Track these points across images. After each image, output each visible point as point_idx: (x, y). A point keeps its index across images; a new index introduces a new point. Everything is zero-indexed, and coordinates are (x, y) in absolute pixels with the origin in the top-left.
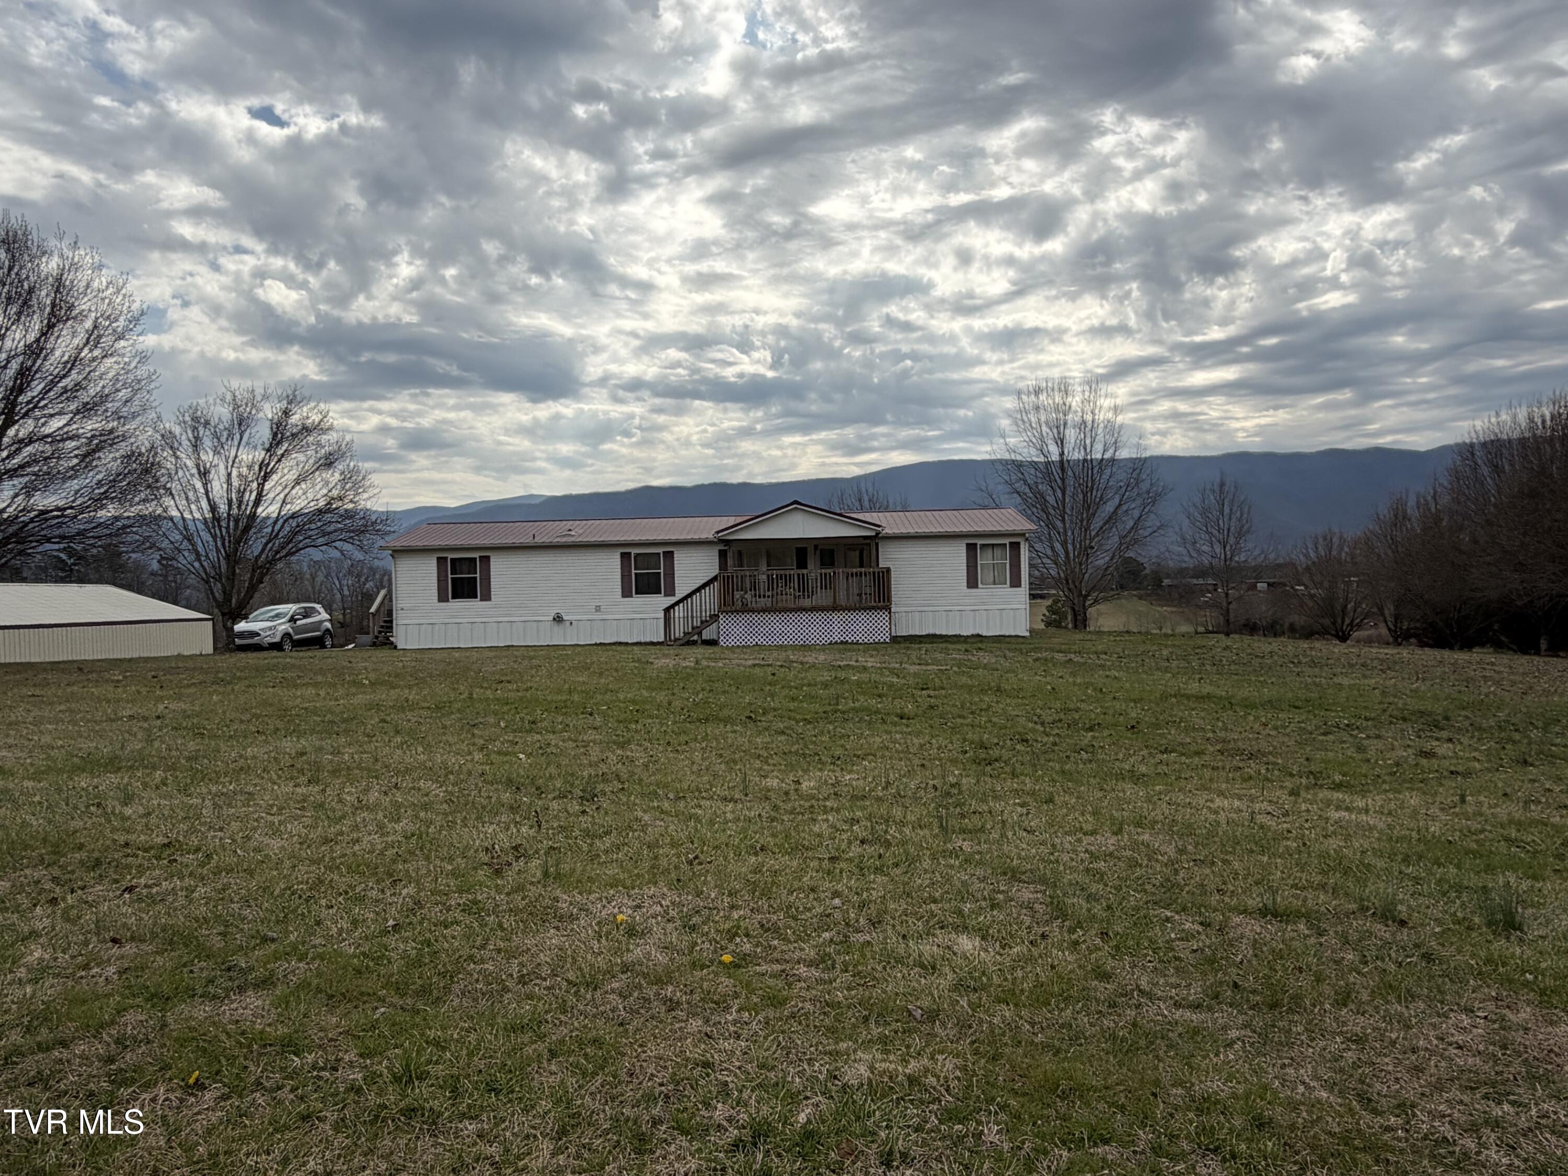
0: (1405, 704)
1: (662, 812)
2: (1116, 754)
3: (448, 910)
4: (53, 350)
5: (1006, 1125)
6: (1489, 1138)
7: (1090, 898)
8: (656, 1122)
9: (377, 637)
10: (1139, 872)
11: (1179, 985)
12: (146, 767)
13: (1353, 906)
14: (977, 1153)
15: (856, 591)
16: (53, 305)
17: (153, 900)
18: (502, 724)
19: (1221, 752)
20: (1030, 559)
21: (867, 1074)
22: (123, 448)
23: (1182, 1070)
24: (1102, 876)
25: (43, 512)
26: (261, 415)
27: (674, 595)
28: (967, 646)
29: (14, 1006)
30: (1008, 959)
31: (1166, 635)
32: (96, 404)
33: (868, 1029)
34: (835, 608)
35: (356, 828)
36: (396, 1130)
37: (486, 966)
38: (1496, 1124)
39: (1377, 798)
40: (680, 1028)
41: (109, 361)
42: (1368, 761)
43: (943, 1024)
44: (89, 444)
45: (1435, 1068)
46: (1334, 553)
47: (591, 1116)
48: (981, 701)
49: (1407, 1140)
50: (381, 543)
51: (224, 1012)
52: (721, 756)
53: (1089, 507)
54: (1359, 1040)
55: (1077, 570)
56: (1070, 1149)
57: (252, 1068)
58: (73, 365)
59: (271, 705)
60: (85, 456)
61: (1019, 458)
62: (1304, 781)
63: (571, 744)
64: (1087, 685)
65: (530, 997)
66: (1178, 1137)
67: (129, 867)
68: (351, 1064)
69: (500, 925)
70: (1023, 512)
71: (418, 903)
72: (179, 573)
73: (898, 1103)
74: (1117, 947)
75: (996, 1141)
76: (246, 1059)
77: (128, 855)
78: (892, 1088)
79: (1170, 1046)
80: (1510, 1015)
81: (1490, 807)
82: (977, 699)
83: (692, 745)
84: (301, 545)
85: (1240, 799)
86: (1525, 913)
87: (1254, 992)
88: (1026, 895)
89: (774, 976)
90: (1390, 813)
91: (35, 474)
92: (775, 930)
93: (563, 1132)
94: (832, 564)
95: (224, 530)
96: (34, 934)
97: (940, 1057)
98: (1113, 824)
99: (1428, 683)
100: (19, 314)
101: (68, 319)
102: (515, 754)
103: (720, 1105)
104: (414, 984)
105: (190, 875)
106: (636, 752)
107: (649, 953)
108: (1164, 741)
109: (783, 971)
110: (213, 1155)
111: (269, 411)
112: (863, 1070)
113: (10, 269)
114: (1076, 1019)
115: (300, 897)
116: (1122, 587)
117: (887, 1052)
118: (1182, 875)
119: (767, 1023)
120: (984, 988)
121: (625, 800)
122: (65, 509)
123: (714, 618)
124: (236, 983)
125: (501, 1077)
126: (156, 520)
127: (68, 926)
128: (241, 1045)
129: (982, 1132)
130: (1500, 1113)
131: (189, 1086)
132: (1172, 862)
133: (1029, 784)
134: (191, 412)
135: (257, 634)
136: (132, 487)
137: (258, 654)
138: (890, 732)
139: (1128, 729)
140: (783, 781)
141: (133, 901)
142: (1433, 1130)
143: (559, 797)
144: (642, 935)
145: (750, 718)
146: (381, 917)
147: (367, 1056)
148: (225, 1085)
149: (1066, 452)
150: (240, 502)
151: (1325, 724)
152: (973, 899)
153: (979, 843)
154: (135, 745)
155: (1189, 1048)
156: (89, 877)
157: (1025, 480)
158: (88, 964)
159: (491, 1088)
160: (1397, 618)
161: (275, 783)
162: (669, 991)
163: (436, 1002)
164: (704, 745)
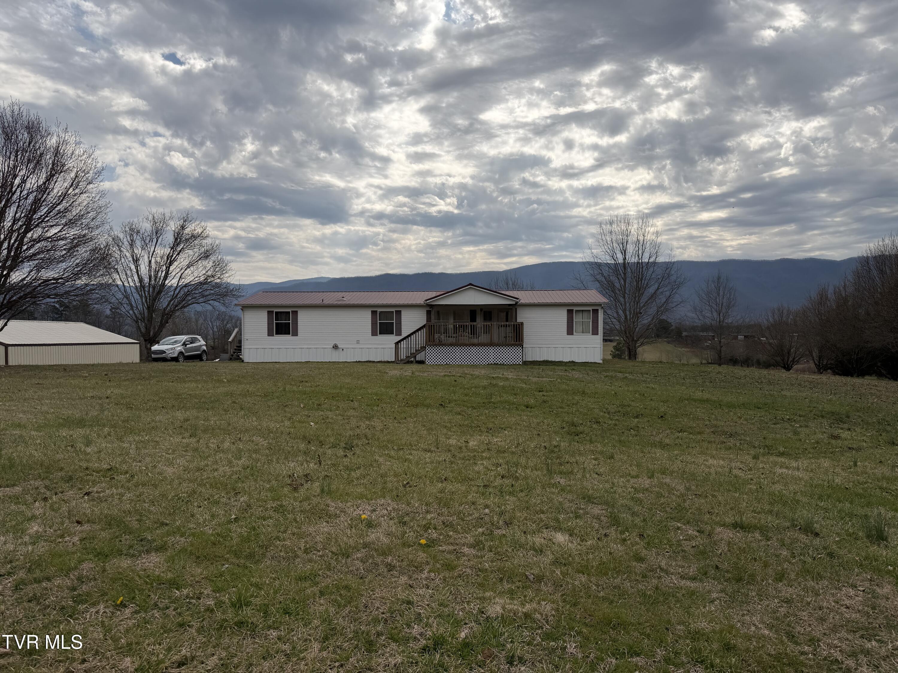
0: (823, 408)
1: (390, 457)
2: (652, 432)
3: (266, 510)
4: (52, 189)
5: (580, 643)
6: (863, 660)
7: (634, 514)
8: (379, 634)
9: (232, 355)
10: (662, 500)
11: (683, 567)
12: (100, 426)
13: (788, 524)
14: (563, 658)
15: (503, 335)
16: (53, 164)
17: (100, 500)
18: (302, 406)
19: (713, 432)
20: (604, 319)
21: (501, 611)
22: (91, 246)
23: (684, 615)
24: (641, 502)
25: (46, 281)
26: (169, 228)
27: (401, 335)
28: (567, 368)
29: (22, 557)
30: (585, 548)
31: (683, 365)
32: (76, 220)
33: (502, 585)
34: (491, 344)
35: (216, 462)
36: (232, 634)
37: (286, 543)
38: (867, 653)
39: (804, 462)
40: (395, 581)
41: (84, 196)
42: (800, 440)
43: (546, 584)
44: (72, 242)
45: (832, 619)
46: (784, 319)
47: (342, 630)
48: (573, 399)
49: (814, 660)
50: (236, 302)
51: (138, 564)
52: (424, 426)
53: (640, 290)
54: (788, 601)
55: (632, 326)
56: (617, 659)
57: (153, 596)
58: (64, 198)
59: (171, 392)
60: (70, 249)
61: (599, 261)
62: (762, 450)
63: (340, 418)
64: (636, 392)
65: (310, 561)
66: (680, 653)
67: (88, 481)
68: (208, 596)
69: (295, 520)
70: (601, 292)
71: (249, 506)
72: (122, 317)
73: (518, 629)
74: (648, 544)
75: (574, 652)
76: (149, 591)
77: (88, 475)
78: (515, 620)
79: (677, 601)
80: (878, 590)
81: (871, 469)
82: (570, 398)
83: (409, 419)
84: (190, 302)
85: (723, 460)
86: (889, 531)
87: (727, 572)
88: (596, 511)
89: (449, 552)
90: (812, 471)
91: (42, 259)
92: (451, 526)
93: (326, 638)
94: (490, 319)
95: (147, 293)
96: (34, 517)
97: (543, 603)
98: (648, 472)
99: (837, 396)
100: (34, 168)
101: (61, 172)
102: (308, 423)
103: (416, 626)
104: (245, 551)
105: (122, 487)
106: (377, 423)
107: (379, 538)
108: (680, 426)
109: (455, 550)
110: (129, 644)
111: (173, 226)
112: (498, 609)
113: (29, 144)
114: (623, 584)
115: (183, 501)
116: (658, 336)
117: (512, 599)
118: (688, 503)
119: (444, 580)
120: (570, 564)
121: (369, 449)
122: (58, 279)
123: (423, 348)
124: (145, 548)
125: (292, 606)
126: (108, 286)
127: (53, 513)
128: (147, 583)
129: (566, 647)
130: (870, 647)
131: (117, 605)
132: (682, 495)
133: (600, 447)
134: (129, 225)
135: (164, 352)
136: (96, 267)
137: (163, 364)
138: (521, 415)
139: (659, 418)
140: (459, 441)
141: (89, 500)
142: (830, 655)
143: (332, 447)
144: (375, 527)
145: (442, 405)
146: (228, 513)
147: (217, 592)
148: (137, 605)
149: (627, 258)
150: (156, 277)
151: (775, 418)
152: (566, 512)
153: (570, 480)
154: (94, 413)
155: (688, 603)
156: (66, 486)
157: (602, 274)
158: (63, 535)
159: (286, 612)
160: (820, 357)
161: (171, 436)
162: (389, 559)
163: (257, 562)
164: (415, 419)
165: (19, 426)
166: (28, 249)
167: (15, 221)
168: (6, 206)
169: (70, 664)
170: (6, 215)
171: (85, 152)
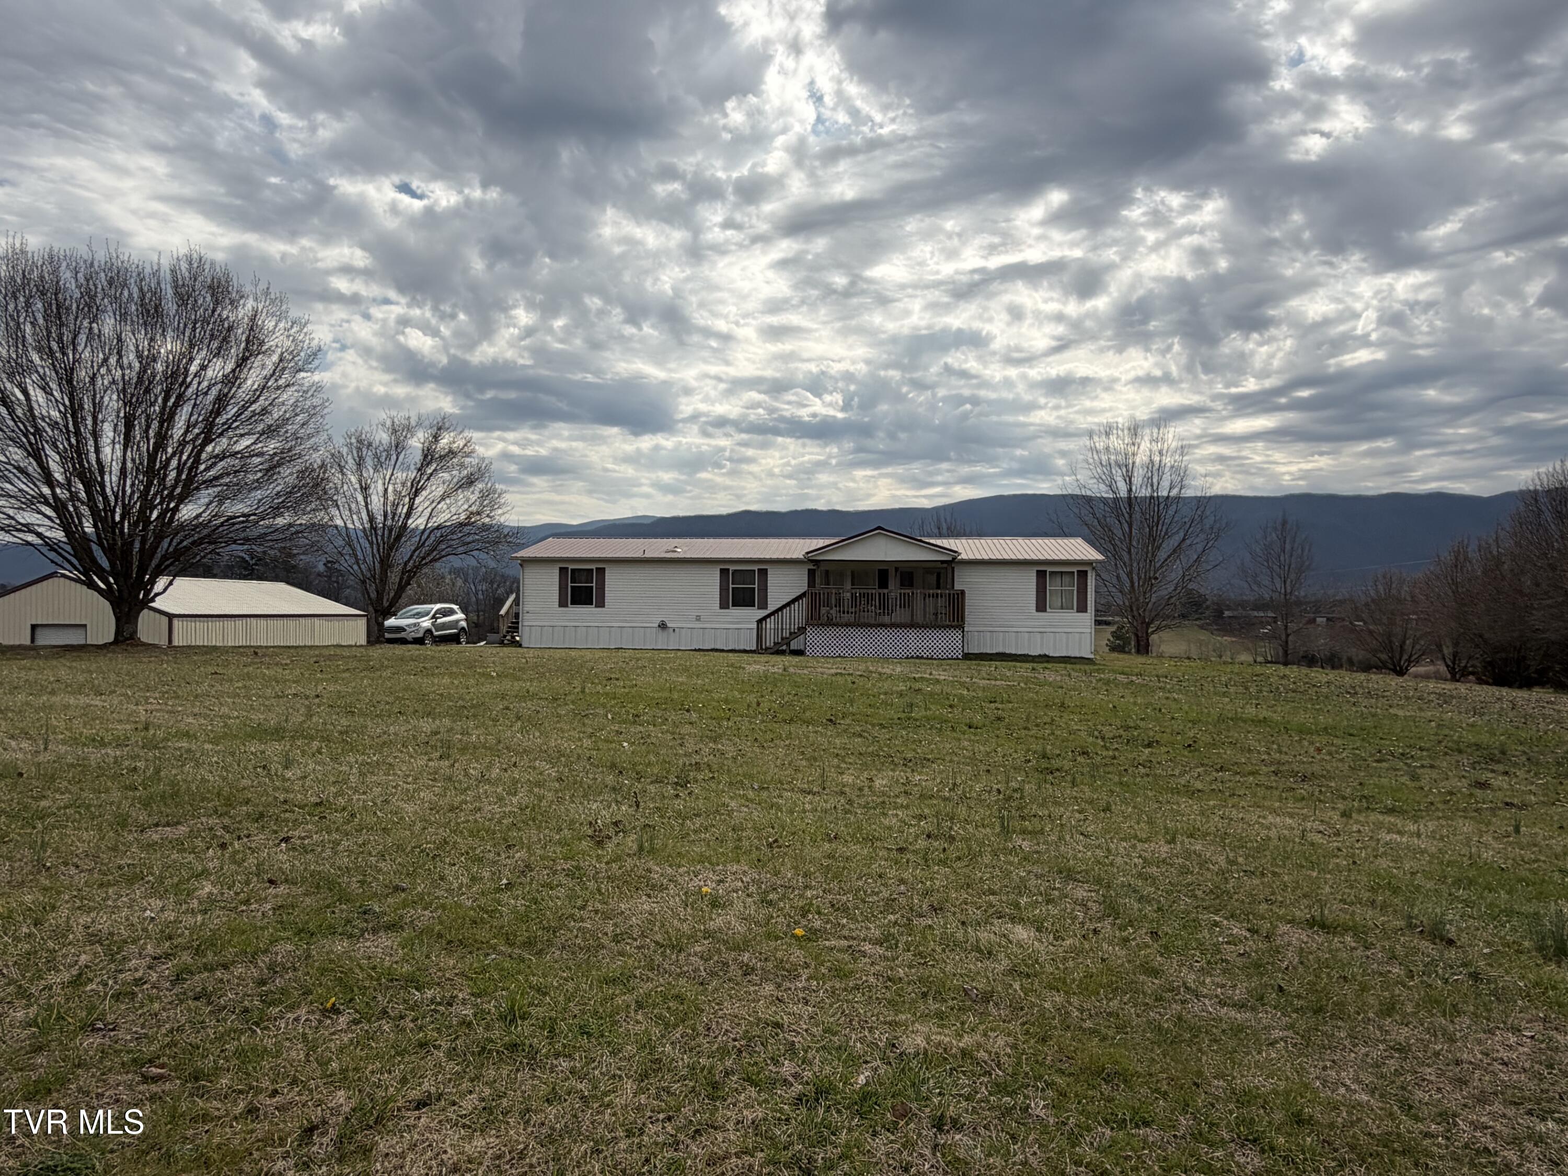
0: (1460, 737)
1: (747, 800)
2: (1173, 770)
3: (555, 874)
4: (246, 379)
5: (1053, 1101)
6: (1532, 1152)
7: (1141, 899)
8: (728, 1073)
9: (505, 636)
10: (1190, 878)
11: (1223, 986)
12: (305, 738)
13: (1401, 923)
14: (1023, 1124)
15: (932, 611)
16: (248, 341)
17: (305, 850)
18: (610, 716)
19: (1275, 773)
20: (1097, 587)
21: (923, 1044)
22: (298, 466)
23: (1224, 1064)
24: (1154, 880)
25: (231, 518)
26: (415, 439)
27: (766, 608)
28: (1035, 665)
29: (187, 932)
30: (1060, 950)
31: (1226, 663)
32: (278, 427)
33: (925, 1003)
34: (912, 625)
35: (478, 798)
36: (500, 1061)
37: (584, 925)
38: (1540, 1140)
39: (1429, 824)
40: (755, 992)
41: (290, 390)
42: (1422, 788)
43: (997, 1005)
44: (271, 460)
45: (1479, 1081)
46: (1394, 592)
47: (671, 1063)
48: (1045, 715)
49: (1447, 1148)
50: (512, 554)
51: (359, 949)
52: (803, 753)
53: (1154, 540)
54: (1402, 1050)
55: (1141, 598)
56: (1112, 1129)
57: (380, 999)
58: (261, 392)
59: (412, 690)
60: (268, 470)
61: (1089, 493)
62: (1356, 804)
63: (669, 736)
64: (1147, 705)
65: (622, 954)
66: (1217, 1125)
67: (287, 820)
68: (464, 1001)
69: (599, 890)
70: (1090, 543)
71: (528, 866)
72: (341, 575)
73: (951, 1074)
74: (1166, 947)
75: (1042, 1114)
76: (375, 990)
77: (286, 811)
78: (946, 1059)
79: (1214, 1041)
80: (1558, 1037)
81: (1545, 838)
82: (1041, 713)
83: (777, 742)
84: (443, 553)
85: (1292, 817)
87: (1299, 997)
88: (1081, 893)
89: (841, 950)
90: (1442, 838)
91: (226, 485)
92: (845, 910)
93: (644, 1076)
94: (911, 585)
95: (379, 538)
96: (205, 873)
97: (992, 1034)
98: (1167, 833)
99: (1485, 718)
100: (219, 348)
101: (258, 354)
102: (620, 743)
103: (787, 1062)
104: (522, 935)
105: (337, 830)
106: (726, 746)
107: (729, 923)
108: (1219, 760)
109: (850, 947)
110: (344, 1071)
111: (421, 437)
112: (920, 1040)
113: (213, 312)
114: (1123, 1009)
115: (428, 855)
116: (1183, 616)
117: (943, 1026)
118: (1232, 884)
119: (833, 992)
120: (1036, 975)
121: (714, 787)
122: (250, 515)
123: (802, 630)
124: (370, 925)
125: (593, 1023)
126: (323, 527)
127: (234, 867)
128: (371, 977)
129: (1029, 1106)
130: (1544, 1129)
131: (327, 1010)
132: (1222, 872)
133: (1088, 793)
134: (357, 434)
135: (404, 630)
136: (305, 498)
137: (404, 647)
138: (959, 740)
139: (1185, 747)
140: (857, 778)
141: (288, 850)
142: (1474, 1140)
143: (656, 782)
144: (724, 907)
145: (831, 720)
146: (496, 876)
147: (479, 995)
148: (357, 1011)
149: (1134, 488)
150: (394, 514)
151: (1380, 752)
152: (1031, 894)
153: (1038, 844)
154: (297, 718)
155: (1232, 1044)
156: (253, 827)
157: (1094, 514)
158: (248, 900)
159: (584, 1031)
160: (1455, 655)
161: (412, 757)
162: (746, 957)
163: (540, 953)
164: (787, 742)
165: (187, 735)
166: (207, 469)
167: (189, 426)
168: (177, 405)
169: (255, 1095)
170: (177, 418)
171: (293, 323)
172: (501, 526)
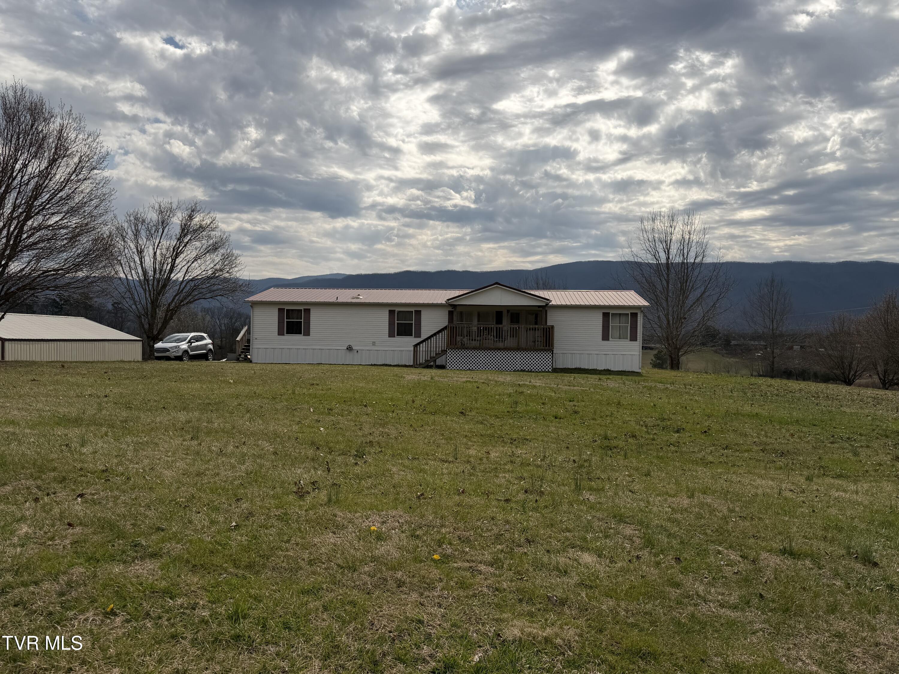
0: (887, 427)
1: (404, 466)
2: (694, 448)
3: (269, 518)
4: (55, 174)
5: (606, 672)
7: (670, 536)
8: (385, 654)
9: (240, 355)
10: (703, 522)
11: (723, 594)
12: (97, 425)
13: (843, 552)
15: (532, 339)
16: (56, 148)
17: (94, 503)
18: (312, 410)
19: (763, 451)
20: (644, 324)
21: (519, 634)
22: (93, 235)
23: (722, 646)
24: (679, 523)
25: (45, 272)
26: (176, 218)
27: (420, 337)
28: (601, 376)
29: (9, 559)
30: (614, 570)
32: (78, 208)
33: (521, 606)
34: (518, 349)
35: (217, 466)
36: (227, 647)
37: (289, 553)
39: (865, 485)
40: (405, 598)
41: (87, 182)
42: (861, 461)
43: (570, 607)
44: (74, 232)
46: (845, 328)
47: (345, 648)
48: (607, 410)
51: (131, 571)
52: (443, 435)
53: (684, 292)
54: (840, 636)
55: (674, 332)
57: (145, 605)
58: (66, 184)
59: (173, 392)
60: (71, 239)
61: (640, 260)
62: (816, 472)
63: (352, 423)
64: (677, 404)
65: (314, 573)
67: (82, 482)
68: (203, 606)
69: (299, 529)
70: (640, 294)
71: (251, 513)
72: (124, 312)
73: (537, 654)
74: (685, 568)
76: (142, 599)
77: (82, 476)
78: (534, 644)
79: (715, 631)
82: (604, 409)
83: (426, 427)
84: (196, 298)
85: (773, 480)
87: (773, 601)
88: (628, 531)
89: (465, 570)
90: (872, 495)
91: (42, 248)
92: (468, 542)
93: (326, 657)
94: (518, 322)
95: (150, 287)
96: (22, 519)
97: (566, 627)
98: (688, 491)
100: (36, 153)
101: (64, 157)
102: (318, 428)
103: (425, 647)
104: (244, 561)
105: (117, 489)
106: (391, 430)
107: (389, 551)
108: (725, 442)
109: (471, 567)
110: (118, 655)
111: (180, 216)
112: (516, 632)
113: (32, 127)
114: (655, 610)
115: (181, 506)
116: (703, 344)
117: (532, 621)
118: (731, 526)
119: (458, 599)
120: (597, 587)
121: (382, 458)
122: (59, 270)
123: (444, 352)
124: (139, 555)
125: (292, 621)
126: (110, 279)
127: (44, 514)
128: (139, 590)
131: (107, 613)
132: (724, 517)
133: (635, 463)
134: (135, 214)
135: (168, 350)
136: (98, 258)
137: (168, 363)
138: (548, 426)
139: (702, 433)
140: (479, 451)
141: (82, 502)
143: (343, 454)
144: (385, 540)
145: (462, 413)
146: (227, 520)
147: (213, 603)
148: (129, 614)
149: (671, 257)
150: (161, 271)
151: (833, 436)
152: (594, 531)
153: (600, 498)
154: (91, 411)
155: (727, 634)
156: (57, 487)
157: (643, 274)
158: (53, 538)
159: (287, 626)
160: (885, 372)
161: (171, 438)
162: (399, 574)
163: (257, 573)
164: (432, 427)
165: (13, 423)
166: (28, 237)
167: (15, 207)
168: (6, 192)
170: (6, 201)
171: (89, 135)
172: (236, 281)
